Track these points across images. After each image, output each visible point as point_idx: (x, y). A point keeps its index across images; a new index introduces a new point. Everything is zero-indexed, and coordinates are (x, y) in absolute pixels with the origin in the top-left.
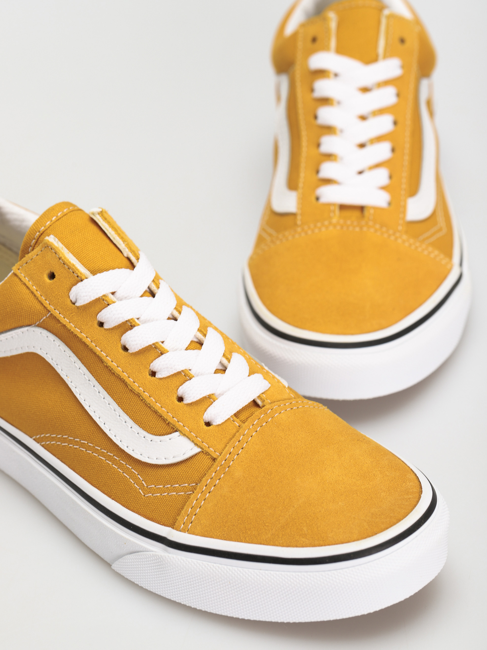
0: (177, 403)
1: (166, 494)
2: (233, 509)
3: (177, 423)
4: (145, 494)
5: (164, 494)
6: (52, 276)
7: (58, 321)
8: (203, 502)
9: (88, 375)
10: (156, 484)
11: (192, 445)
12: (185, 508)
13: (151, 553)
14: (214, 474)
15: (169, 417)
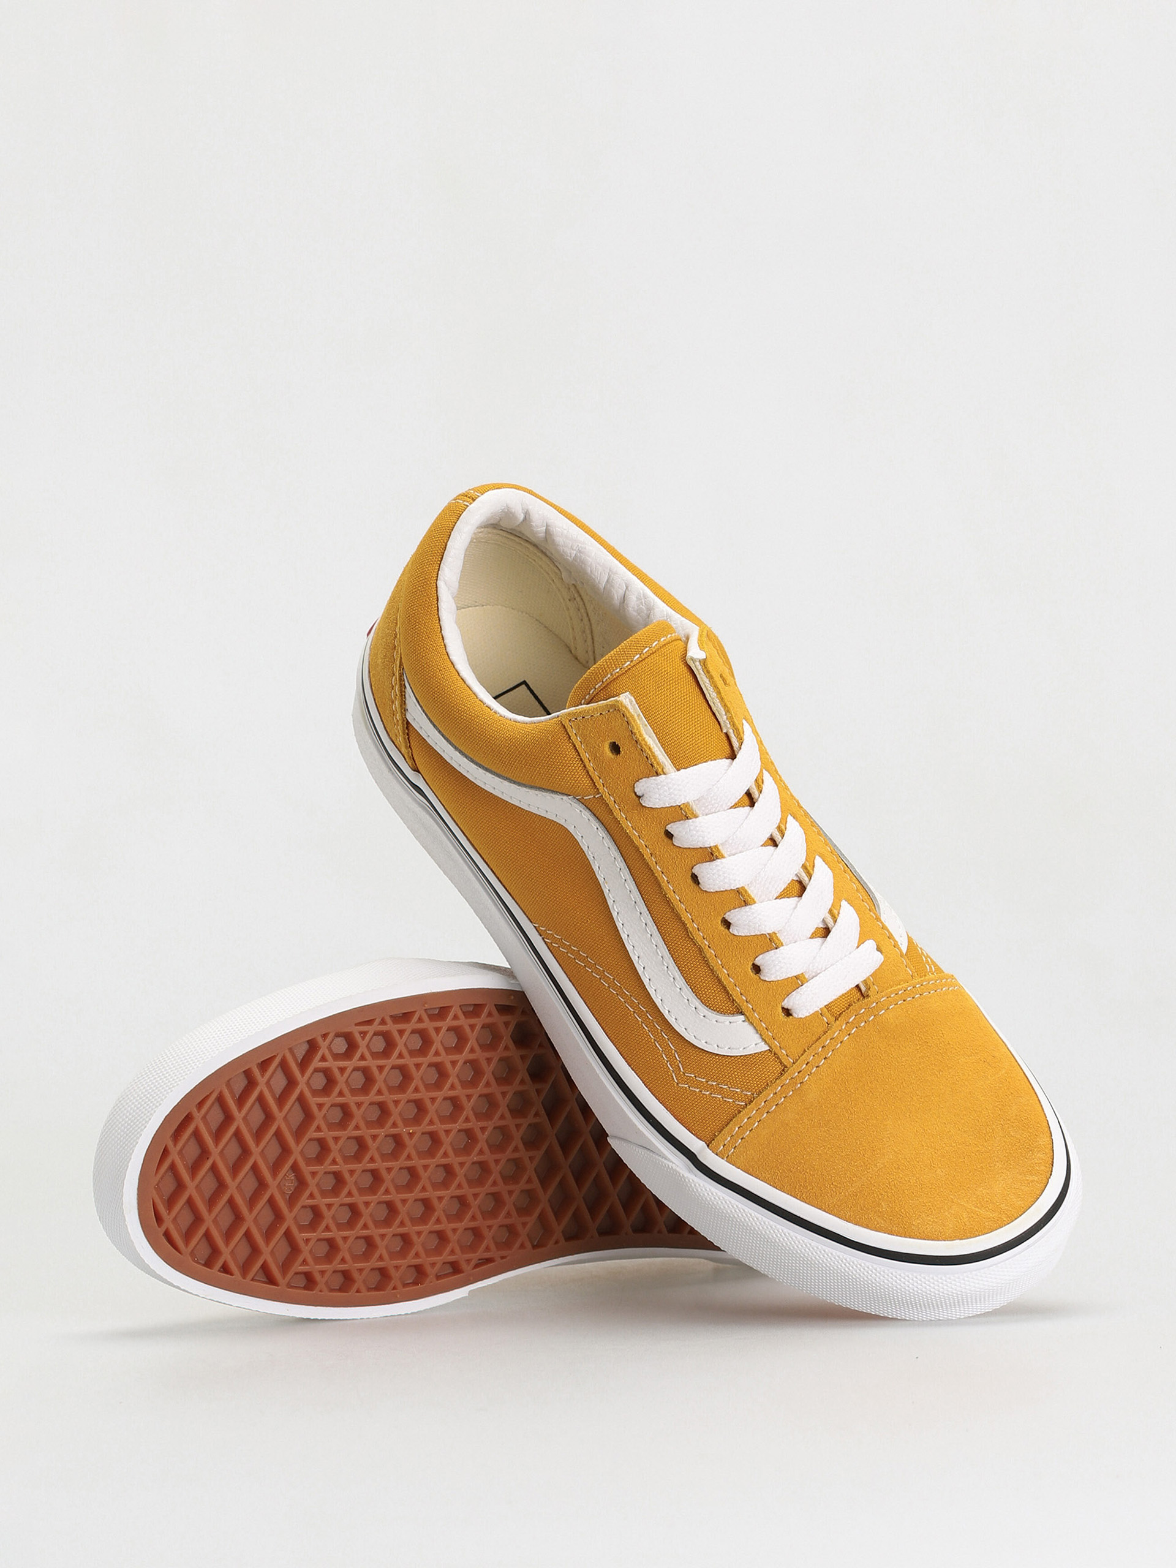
0: (750, 975)
1: (708, 1093)
2: (794, 1147)
3: (745, 1003)
4: (680, 1083)
5: (705, 1093)
6: (615, 748)
7: (611, 812)
8: (757, 1124)
9: (636, 895)
10: (697, 1074)
11: (756, 1038)
12: (730, 1125)
13: (670, 1164)
14: (780, 1088)
15: (735, 992)
